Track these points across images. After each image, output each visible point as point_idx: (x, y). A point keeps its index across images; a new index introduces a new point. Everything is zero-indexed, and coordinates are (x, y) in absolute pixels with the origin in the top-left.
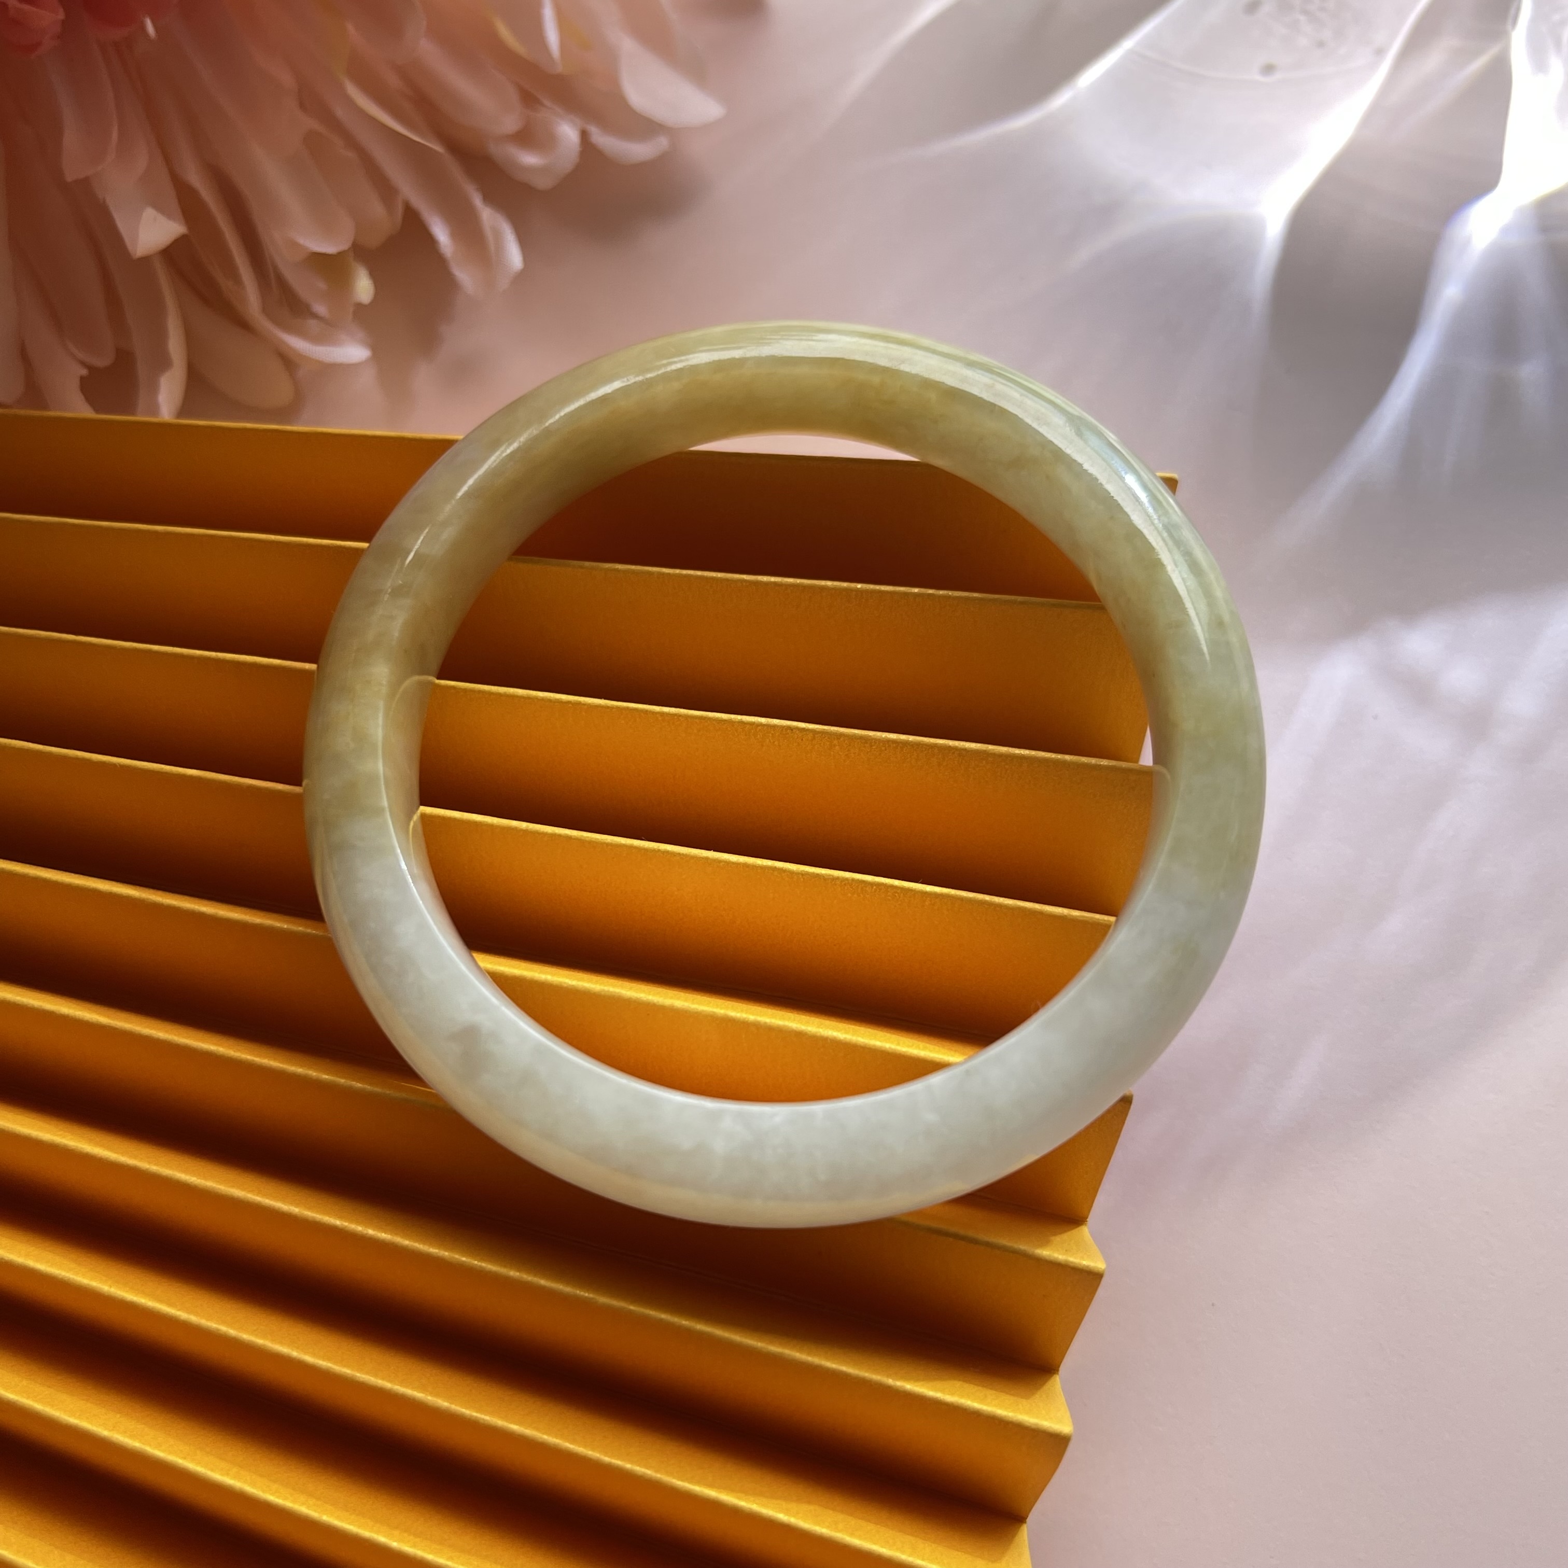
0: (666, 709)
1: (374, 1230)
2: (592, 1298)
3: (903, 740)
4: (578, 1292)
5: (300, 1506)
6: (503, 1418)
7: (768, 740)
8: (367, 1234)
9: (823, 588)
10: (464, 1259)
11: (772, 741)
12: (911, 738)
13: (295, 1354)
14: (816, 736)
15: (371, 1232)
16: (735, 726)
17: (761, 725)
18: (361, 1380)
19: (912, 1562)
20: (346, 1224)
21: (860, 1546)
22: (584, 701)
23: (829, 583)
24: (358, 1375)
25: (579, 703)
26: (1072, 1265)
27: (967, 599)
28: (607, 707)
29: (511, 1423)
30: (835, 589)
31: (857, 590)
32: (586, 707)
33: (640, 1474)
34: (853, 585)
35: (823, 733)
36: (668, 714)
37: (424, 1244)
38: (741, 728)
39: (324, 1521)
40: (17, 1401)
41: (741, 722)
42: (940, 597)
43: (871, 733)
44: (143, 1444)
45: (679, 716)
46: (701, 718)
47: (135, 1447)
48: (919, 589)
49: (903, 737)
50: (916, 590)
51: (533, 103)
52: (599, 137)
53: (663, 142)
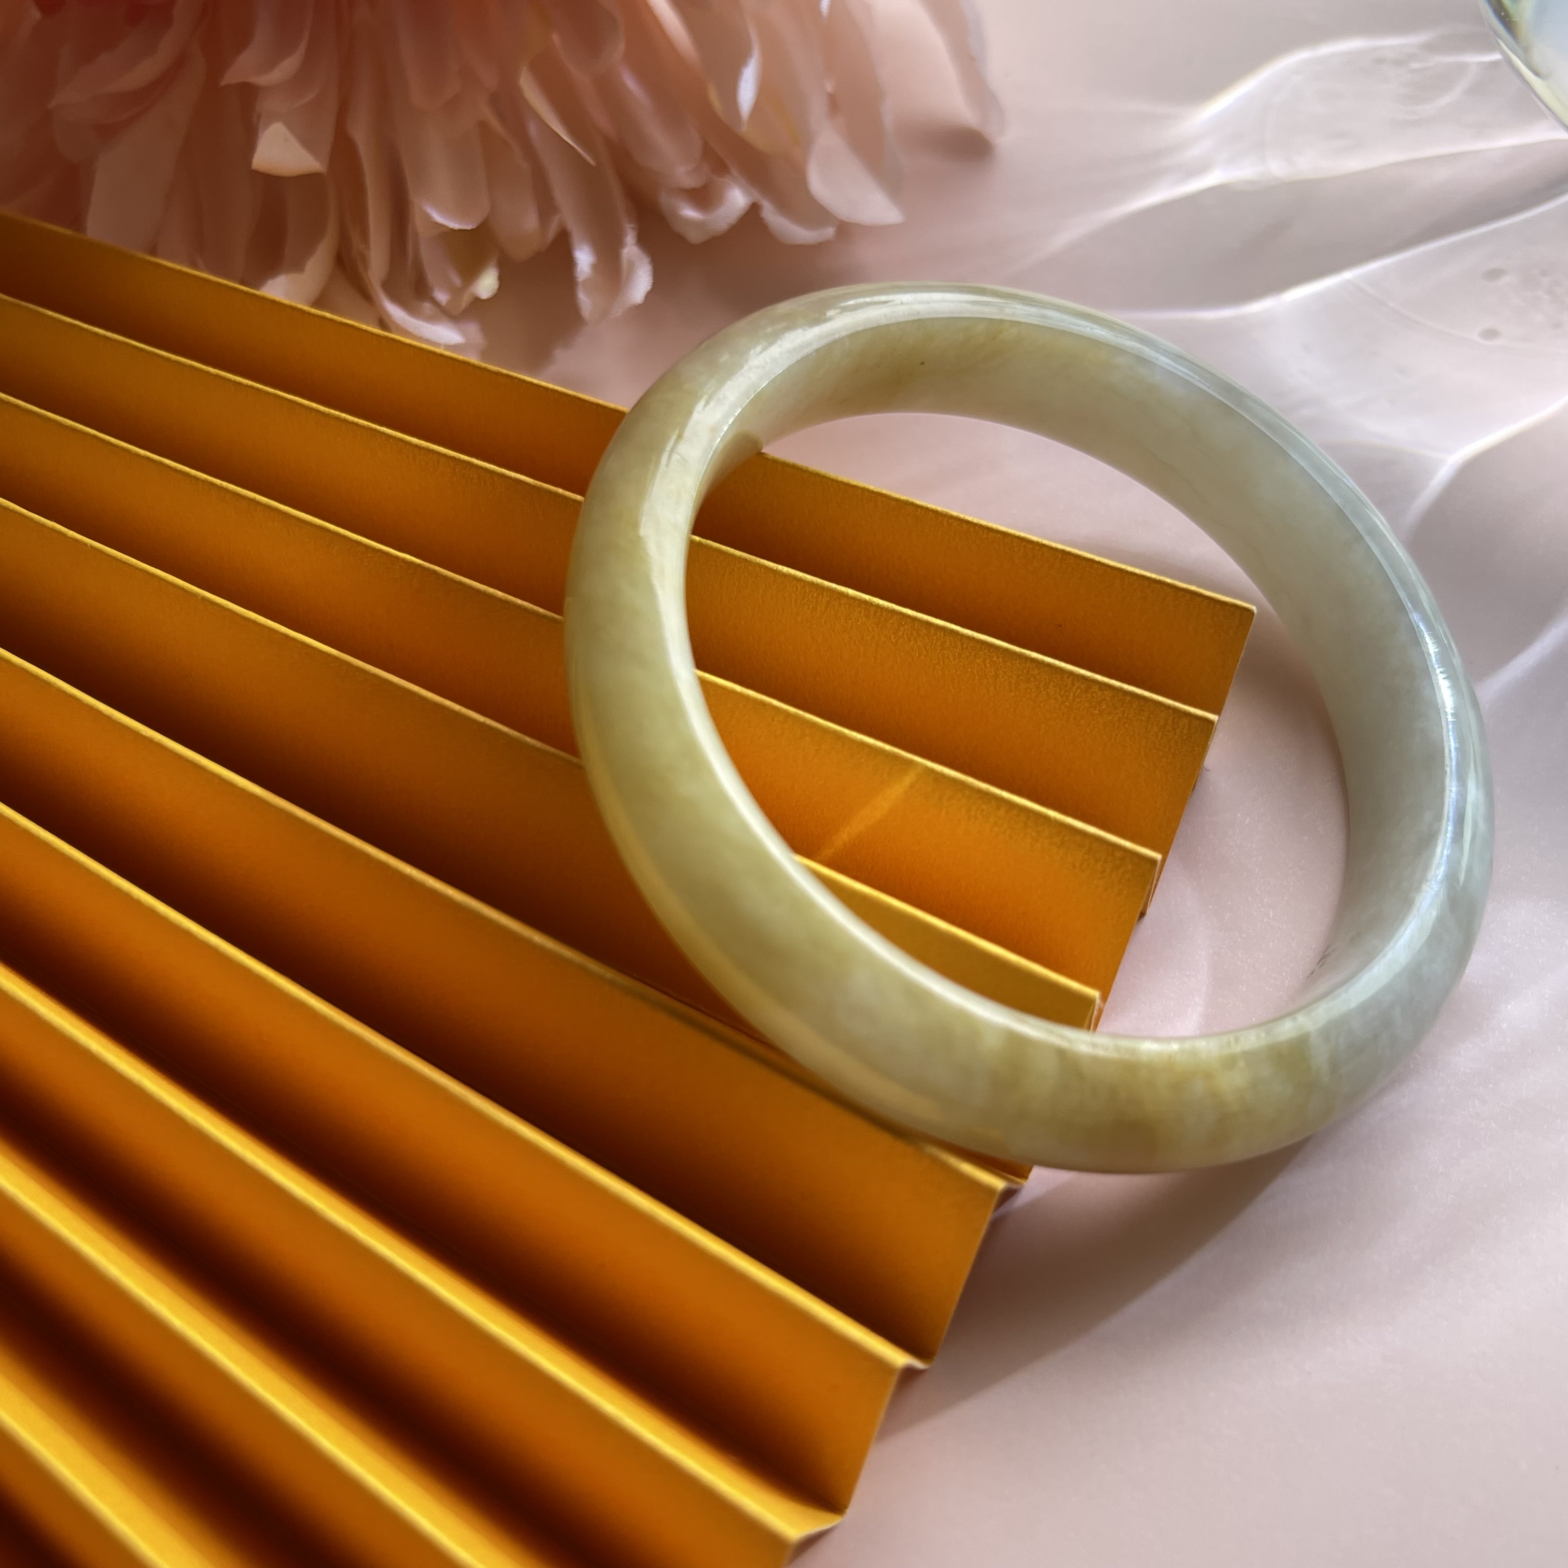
51: (721, 168)
52: (770, 214)
53: (829, 232)
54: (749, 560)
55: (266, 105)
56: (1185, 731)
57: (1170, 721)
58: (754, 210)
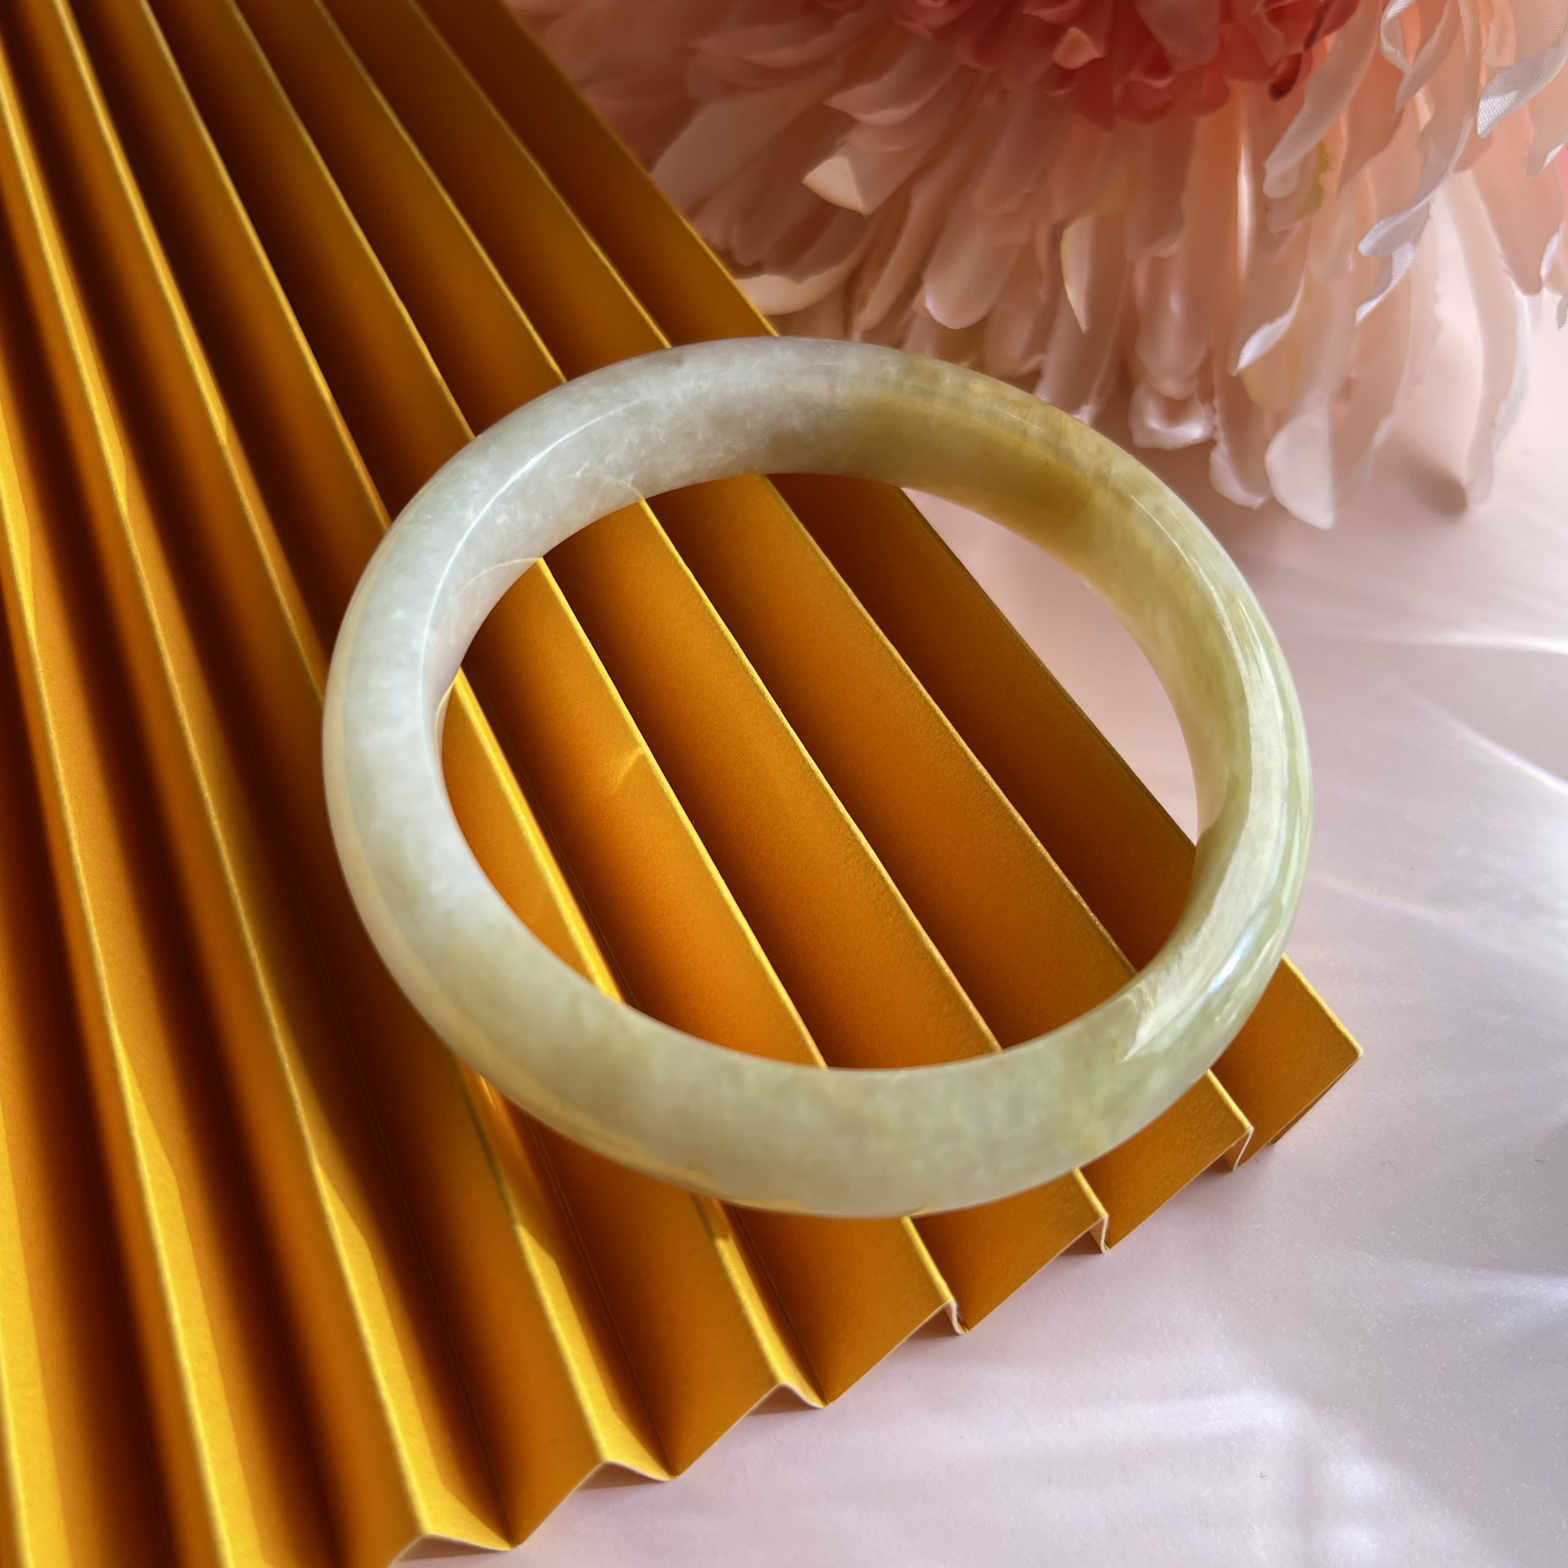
0: (811, 761)
3: (941, 965)
7: (853, 861)
9: (1011, 817)
11: (854, 864)
12: (948, 970)
16: (841, 824)
17: (859, 843)
22: (767, 697)
23: (1020, 819)
25: (763, 695)
27: (1105, 940)
28: (777, 717)
30: (1019, 827)
31: (1034, 846)
32: (764, 701)
34: (1035, 839)
35: (893, 895)
36: (809, 766)
38: (843, 830)
41: (848, 826)
42: (1087, 916)
43: (924, 935)
45: (814, 774)
46: (826, 793)
48: (1079, 895)
49: (943, 963)
50: (1075, 893)
51: (1207, 395)
52: (1220, 458)
53: (1257, 501)
54: (957, 740)
55: (856, 138)
56: (1218, 1122)
57: (1211, 1104)
58: (1208, 444)
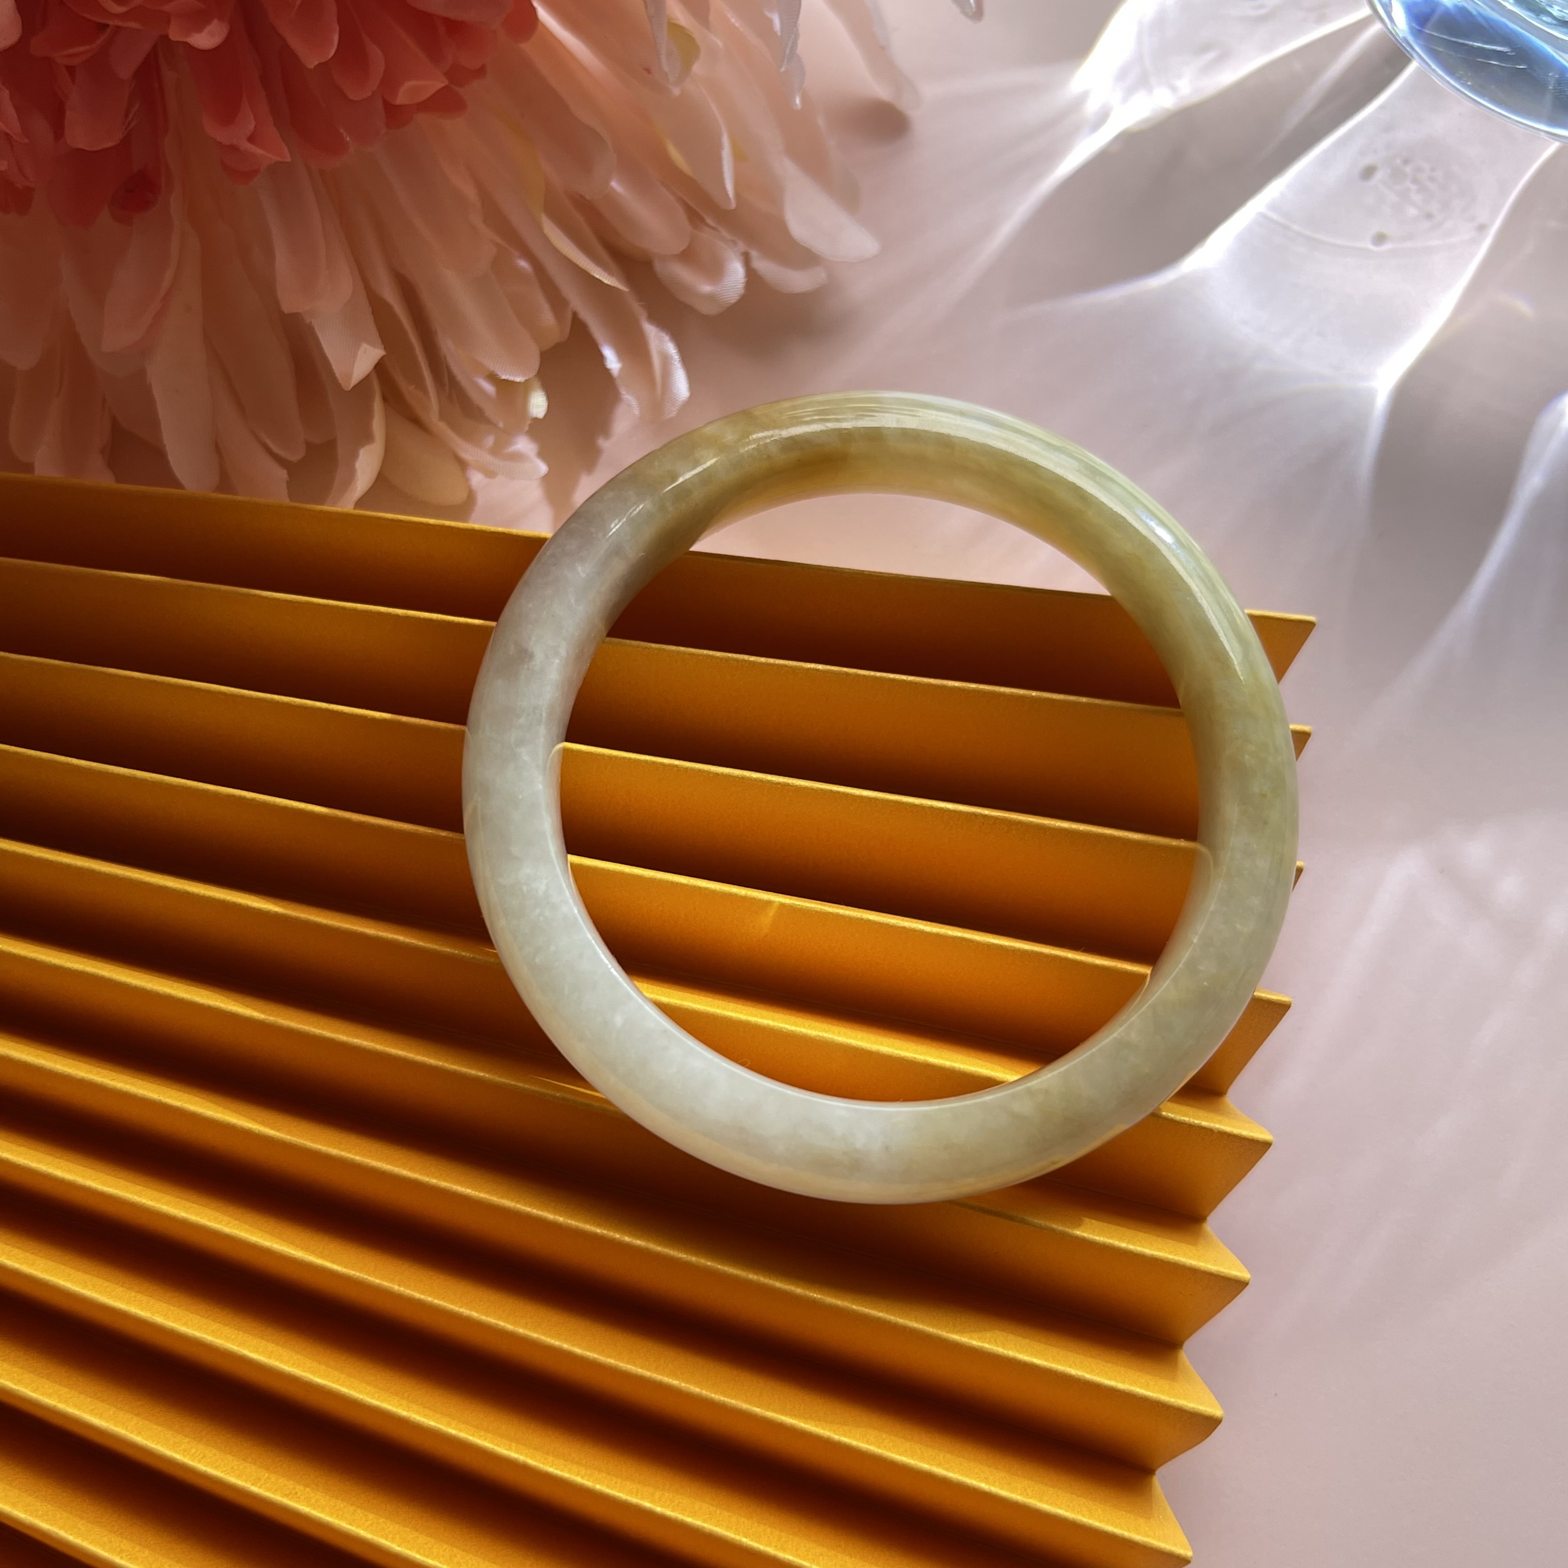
1: (630, 1237)
2: (821, 1298)
4: (808, 1293)
5: (575, 1476)
6: (746, 1401)
8: (623, 1241)
10: (709, 1263)
13: (566, 1346)
14: (997, 821)
15: (627, 1239)
18: (624, 1369)
19: (1092, 1524)
20: (605, 1232)
21: (1049, 1511)
24: (621, 1364)
26: (1222, 1275)
29: (754, 1406)
33: (865, 1450)
34: (1027, 692)
37: (674, 1249)
39: (598, 1489)
40: (325, 1385)
44: (438, 1423)
47: (430, 1425)
53: (822, 275)
